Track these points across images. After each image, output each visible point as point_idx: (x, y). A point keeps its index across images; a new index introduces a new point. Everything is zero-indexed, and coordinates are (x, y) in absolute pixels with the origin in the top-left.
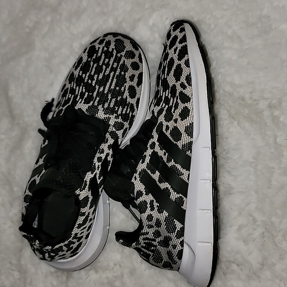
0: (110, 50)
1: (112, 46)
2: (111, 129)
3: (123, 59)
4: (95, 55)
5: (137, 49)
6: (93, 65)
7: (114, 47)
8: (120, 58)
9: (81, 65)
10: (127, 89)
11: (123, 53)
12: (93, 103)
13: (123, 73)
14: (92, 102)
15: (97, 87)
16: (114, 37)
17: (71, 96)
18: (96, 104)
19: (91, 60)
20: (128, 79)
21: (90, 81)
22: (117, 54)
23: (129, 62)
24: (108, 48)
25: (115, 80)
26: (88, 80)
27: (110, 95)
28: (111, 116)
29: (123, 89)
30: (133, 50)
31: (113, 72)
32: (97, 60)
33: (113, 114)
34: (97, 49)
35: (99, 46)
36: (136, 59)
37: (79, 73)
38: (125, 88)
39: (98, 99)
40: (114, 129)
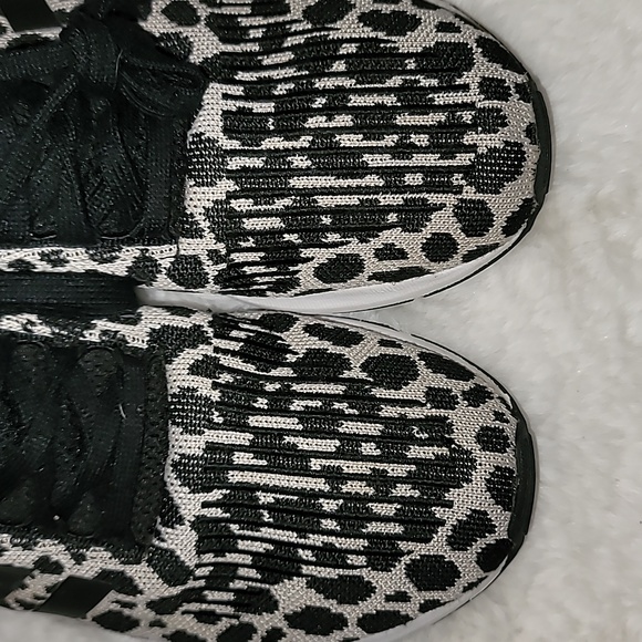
0: (468, 139)
1: (485, 141)
2: (163, 254)
3: (450, 200)
4: (434, 82)
5: (508, 231)
6: (389, 91)
7: (482, 150)
8: (448, 188)
9: (381, 35)
10: (340, 250)
11: (470, 193)
12: (234, 153)
13: (392, 218)
14: (236, 144)
15: (304, 141)
16: (529, 132)
17: (254, 40)
18: (235, 164)
19: (412, 72)
20: (377, 243)
21: (320, 102)
22: (459, 169)
23: (443, 222)
24: (473, 127)
25: (354, 200)
26: (324, 92)
27: (287, 202)
28: (209, 236)
29: (333, 237)
30: (500, 222)
31: (381, 183)
32: (414, 100)
33: (218, 239)
34: (459, 82)
35: (474, 87)
36: (466, 244)
37: (351, 40)
38: (342, 244)
39: (258, 163)
40: (166, 264)
